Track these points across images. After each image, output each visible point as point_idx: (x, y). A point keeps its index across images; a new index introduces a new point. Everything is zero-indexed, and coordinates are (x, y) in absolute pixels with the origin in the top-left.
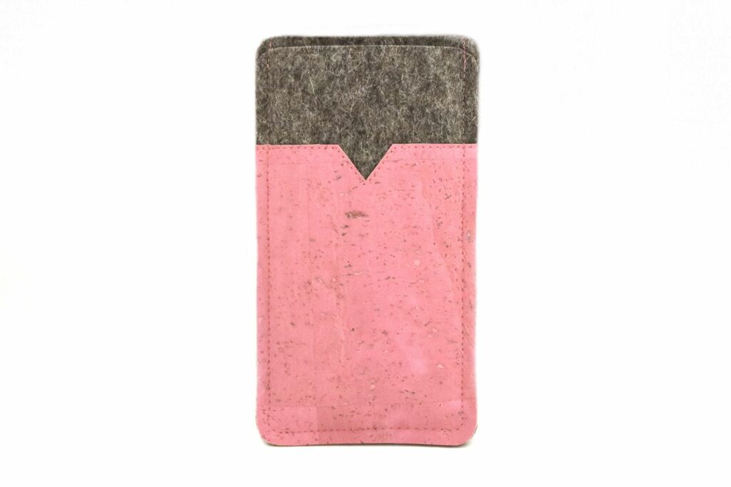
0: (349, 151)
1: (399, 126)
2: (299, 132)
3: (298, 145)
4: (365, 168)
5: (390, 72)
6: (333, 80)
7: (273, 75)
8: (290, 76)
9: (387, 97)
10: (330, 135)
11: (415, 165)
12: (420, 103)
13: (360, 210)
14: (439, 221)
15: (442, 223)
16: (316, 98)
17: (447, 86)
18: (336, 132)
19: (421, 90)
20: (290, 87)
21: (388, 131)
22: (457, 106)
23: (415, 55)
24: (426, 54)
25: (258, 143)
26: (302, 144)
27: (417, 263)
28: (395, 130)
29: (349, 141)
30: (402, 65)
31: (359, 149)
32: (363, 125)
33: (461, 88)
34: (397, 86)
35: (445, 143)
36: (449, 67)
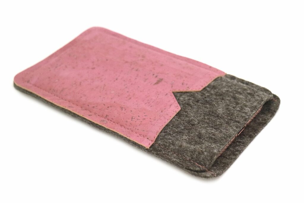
0: (193, 93)
1: (188, 116)
2: (220, 83)
4: (178, 95)
5: (221, 126)
6: (236, 104)
8: (252, 92)
9: (208, 119)
10: (207, 91)
11: (162, 112)
12: (193, 130)
13: (159, 84)
14: (124, 109)
16: (232, 95)
17: (192, 146)
19: (200, 134)
20: (246, 90)
21: (190, 111)
29: (198, 95)
30: (221, 132)
31: (190, 97)
32: (202, 103)
34: (211, 125)
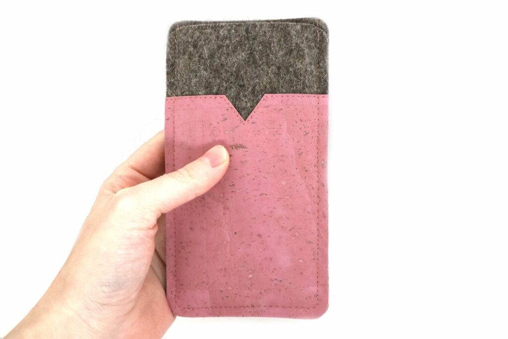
0: (233, 99)
1: (269, 81)
2: (196, 86)
3: (195, 96)
4: (245, 112)
5: (263, 41)
6: (221, 48)
7: (178, 46)
8: (190, 46)
9: (261, 59)
10: (219, 88)
11: (282, 109)
12: (285, 64)
13: (241, 143)
14: (300, 151)
15: (302, 153)
16: (209, 61)
17: (306, 52)
18: (223, 86)
19: (286, 54)
20: (191, 55)
21: (261, 84)
22: (313, 67)
23: (281, 29)
24: (289, 28)
25: (168, 96)
26: (199, 95)
27: (284, 183)
28: (267, 84)
29: (233, 92)
30: (272, 37)
31: (240, 98)
32: (243, 80)
33: (316, 53)
34: (269, 52)
35: (304, 93)
36: (307, 38)
